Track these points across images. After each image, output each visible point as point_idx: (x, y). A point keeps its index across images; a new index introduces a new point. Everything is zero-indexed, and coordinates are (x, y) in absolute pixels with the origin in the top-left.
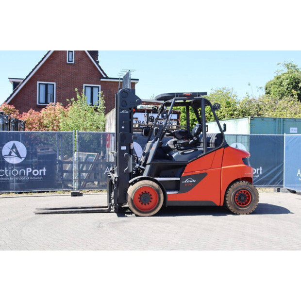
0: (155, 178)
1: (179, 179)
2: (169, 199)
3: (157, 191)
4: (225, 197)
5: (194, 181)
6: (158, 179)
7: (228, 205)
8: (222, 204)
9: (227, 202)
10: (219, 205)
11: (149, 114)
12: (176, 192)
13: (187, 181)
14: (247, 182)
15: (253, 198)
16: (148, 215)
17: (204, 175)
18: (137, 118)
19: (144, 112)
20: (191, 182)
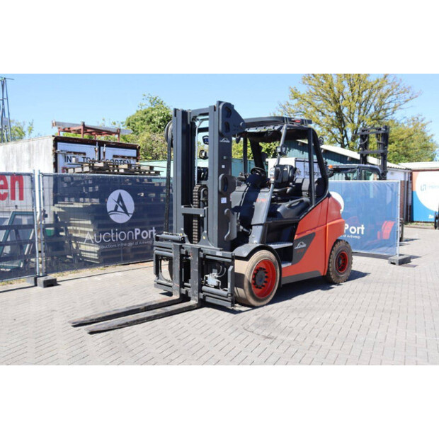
1: (291, 244)
4: (329, 263)
6: (274, 246)
8: (326, 274)
10: (323, 275)
11: (102, 148)
13: (299, 246)
16: (265, 303)
17: (313, 236)
18: (84, 154)
19: (95, 144)
20: (302, 246)
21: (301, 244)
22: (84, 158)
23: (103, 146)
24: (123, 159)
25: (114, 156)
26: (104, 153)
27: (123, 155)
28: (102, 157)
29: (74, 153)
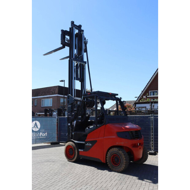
0: (74, 141)
1: (84, 143)
2: (80, 154)
3: (74, 148)
4: (106, 158)
5: (91, 145)
6: (76, 142)
7: (108, 163)
8: (105, 162)
9: (107, 161)
10: (103, 162)
12: (82, 150)
13: (87, 144)
15: (121, 161)
16: (71, 161)
17: (95, 142)
18: (146, 107)
19: (149, 103)
20: (89, 145)
21: (89, 144)
26: (154, 106)
28: (153, 108)
29: (142, 107)
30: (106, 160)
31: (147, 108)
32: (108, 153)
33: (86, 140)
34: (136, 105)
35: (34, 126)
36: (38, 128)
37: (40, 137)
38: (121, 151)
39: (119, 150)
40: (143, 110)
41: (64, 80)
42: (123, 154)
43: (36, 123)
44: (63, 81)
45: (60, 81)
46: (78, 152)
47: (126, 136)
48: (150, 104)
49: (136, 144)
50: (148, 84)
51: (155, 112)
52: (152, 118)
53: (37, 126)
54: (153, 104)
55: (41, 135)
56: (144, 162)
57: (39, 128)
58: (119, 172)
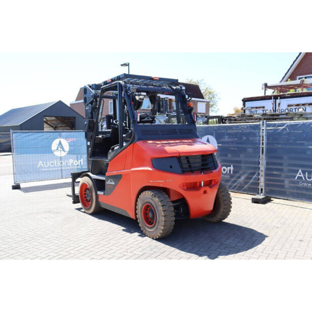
1: (104, 179)
2: (100, 200)
3: (91, 189)
4: (136, 209)
5: (113, 183)
7: (138, 221)
8: (134, 218)
9: (138, 216)
10: (132, 217)
12: (102, 193)
14: (152, 193)
15: (158, 218)
17: (120, 177)
18: (264, 107)
19: (271, 99)
21: (111, 181)
22: (263, 110)
23: (278, 99)
24: (298, 107)
25: (289, 106)
26: (279, 104)
27: (298, 103)
28: (277, 108)
29: (256, 108)
30: (136, 214)
31: (265, 109)
32: (138, 199)
33: (107, 174)
34: (246, 103)
35: (58, 148)
36: (65, 152)
37: (70, 166)
38: (158, 197)
39: (155, 196)
40: (257, 112)
41: (129, 64)
42: (160, 204)
43: (60, 143)
44: (127, 65)
45: (122, 65)
46: (97, 195)
47: (171, 167)
48: (272, 101)
49: (196, 183)
50: (296, 63)
51: (281, 116)
52: (263, 130)
53: (62, 148)
54: (278, 101)
55: (72, 164)
56: (224, 219)
57: (68, 150)
58: (155, 238)
